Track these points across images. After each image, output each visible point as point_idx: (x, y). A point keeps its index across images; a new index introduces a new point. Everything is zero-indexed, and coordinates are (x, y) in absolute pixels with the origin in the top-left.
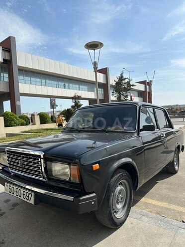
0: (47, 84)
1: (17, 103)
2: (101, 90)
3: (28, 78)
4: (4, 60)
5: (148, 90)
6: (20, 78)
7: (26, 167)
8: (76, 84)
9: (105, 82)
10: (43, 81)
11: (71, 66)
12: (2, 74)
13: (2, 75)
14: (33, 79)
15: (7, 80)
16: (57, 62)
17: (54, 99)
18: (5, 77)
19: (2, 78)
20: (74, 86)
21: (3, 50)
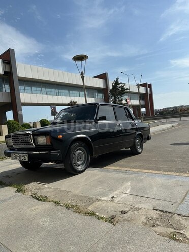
0: (48, 93)
1: (19, 112)
2: (101, 95)
3: (28, 88)
4: (4, 72)
5: (149, 93)
6: (21, 88)
7: (23, 141)
8: (76, 91)
9: (105, 87)
10: (44, 90)
11: (69, 73)
12: (3, 85)
13: (4, 87)
14: (33, 89)
15: (8, 91)
16: (56, 71)
17: (54, 106)
18: (6, 88)
19: (4, 89)
20: (74, 92)
21: (3, 62)
